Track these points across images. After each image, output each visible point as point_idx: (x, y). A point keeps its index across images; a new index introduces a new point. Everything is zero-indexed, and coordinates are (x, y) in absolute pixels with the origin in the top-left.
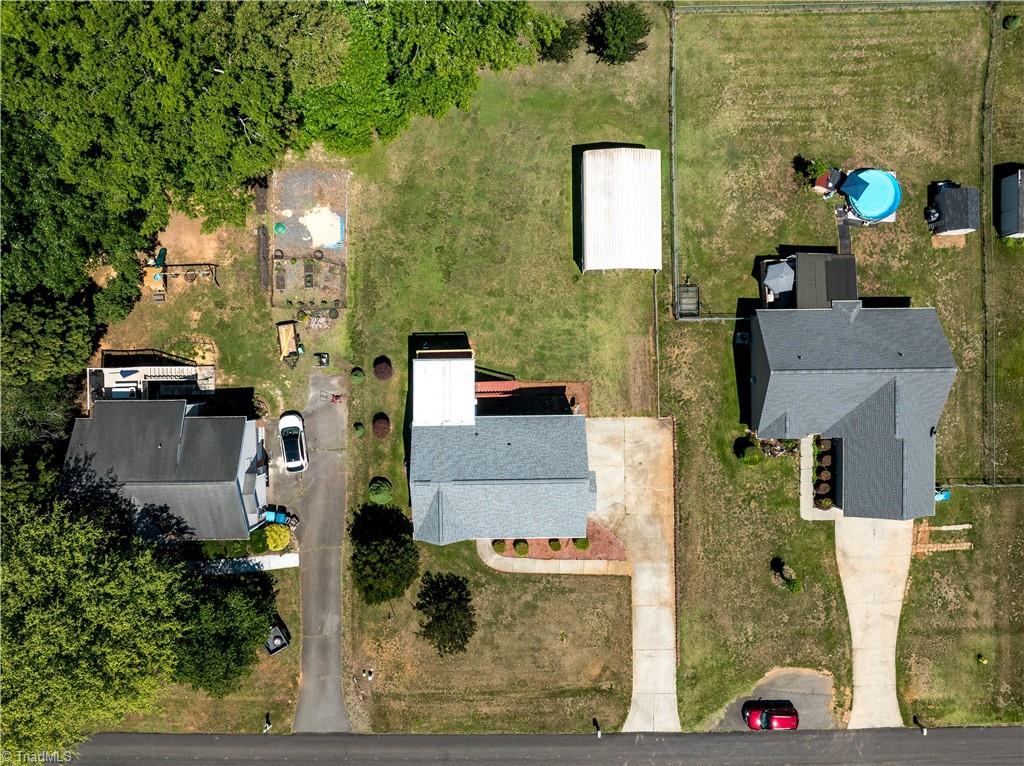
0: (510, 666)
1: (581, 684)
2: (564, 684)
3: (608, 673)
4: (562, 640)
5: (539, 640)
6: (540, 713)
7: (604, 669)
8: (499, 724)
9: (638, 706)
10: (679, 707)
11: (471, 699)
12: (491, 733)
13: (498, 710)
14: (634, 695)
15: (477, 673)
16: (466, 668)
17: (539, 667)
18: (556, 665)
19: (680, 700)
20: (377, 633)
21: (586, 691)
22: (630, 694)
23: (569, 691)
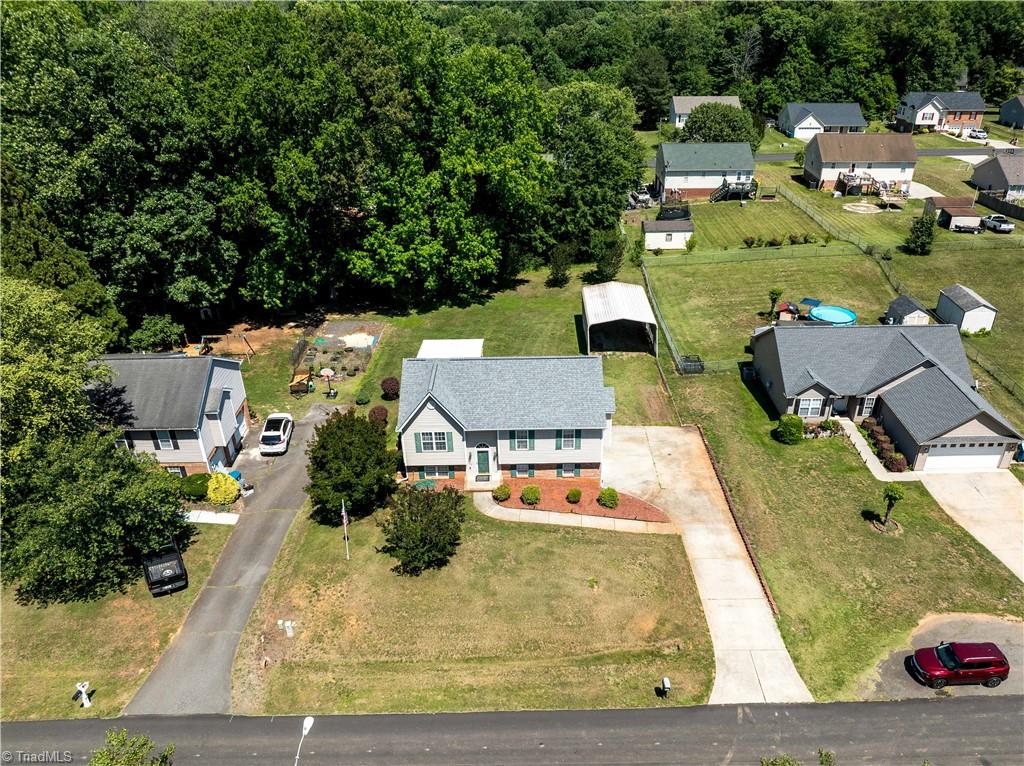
0: (512, 619)
1: (626, 647)
2: (599, 645)
3: (669, 627)
4: (592, 587)
5: (557, 586)
6: (563, 685)
7: (662, 622)
8: (489, 698)
9: (728, 669)
10: (797, 668)
11: (446, 668)
12: (476, 710)
13: (489, 681)
14: (718, 652)
15: (459, 629)
16: (442, 622)
17: (557, 619)
18: (584, 618)
19: (796, 659)
20: (317, 576)
21: (638, 657)
22: (709, 650)
23: (611, 656)
